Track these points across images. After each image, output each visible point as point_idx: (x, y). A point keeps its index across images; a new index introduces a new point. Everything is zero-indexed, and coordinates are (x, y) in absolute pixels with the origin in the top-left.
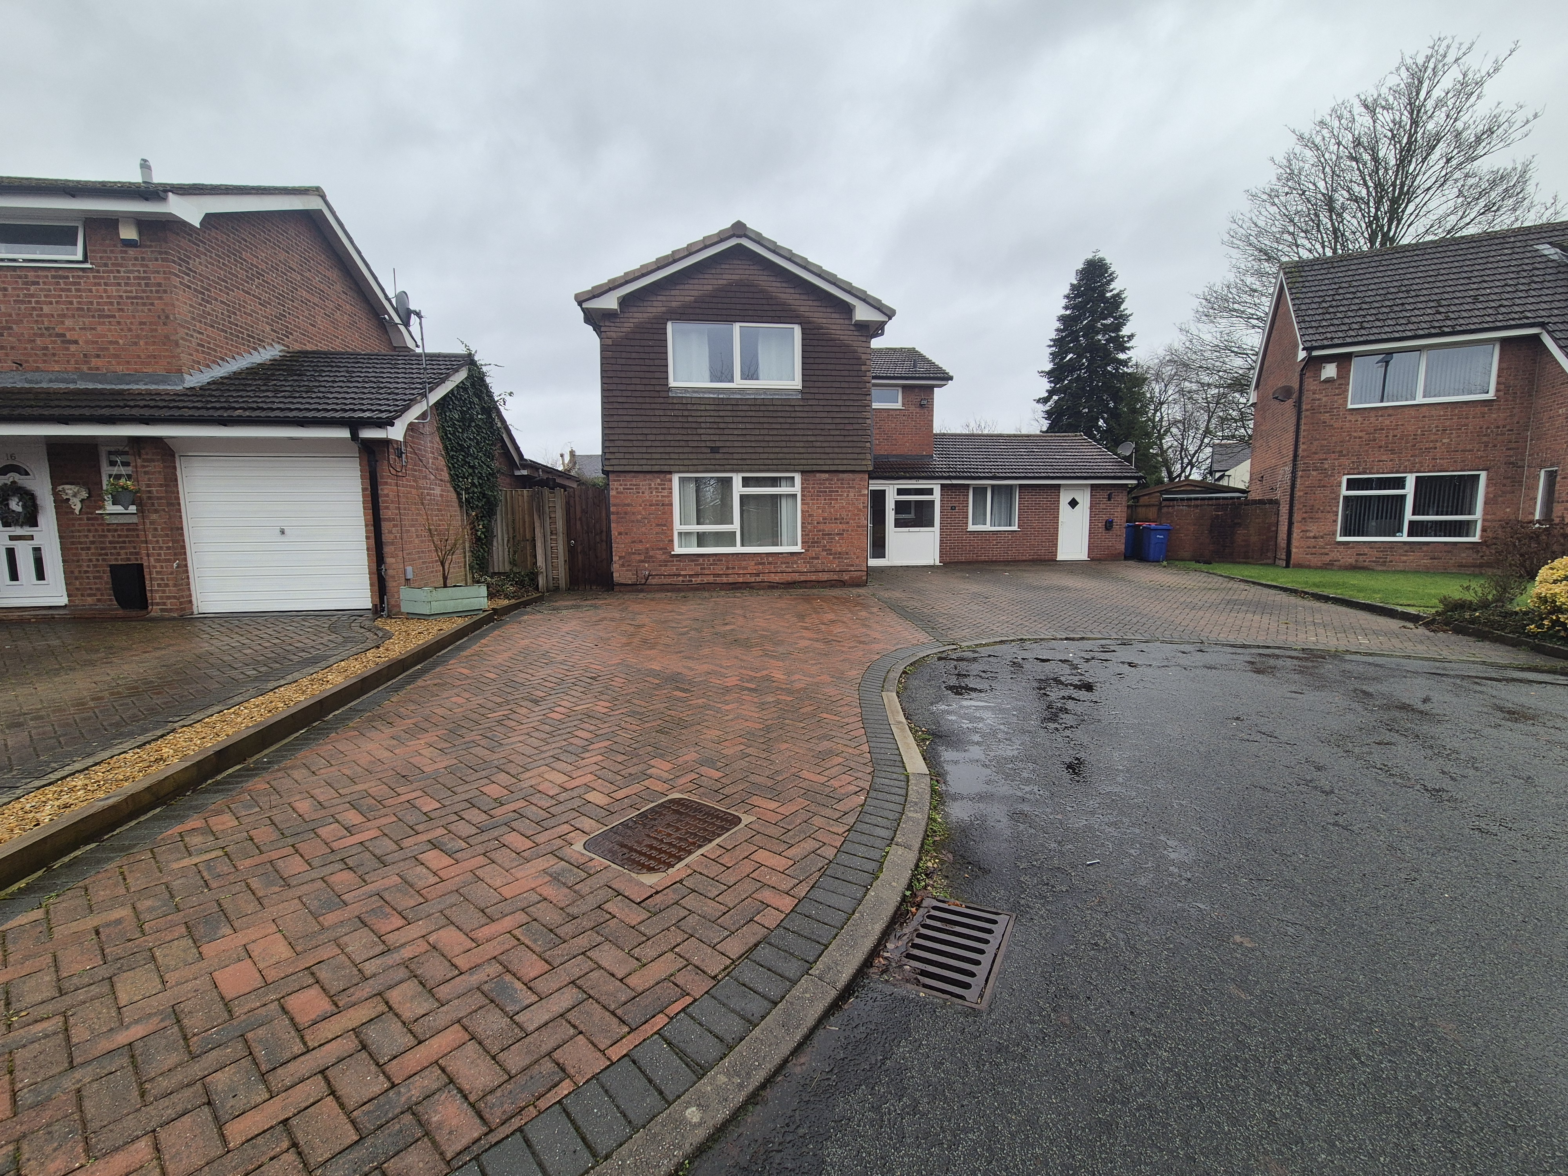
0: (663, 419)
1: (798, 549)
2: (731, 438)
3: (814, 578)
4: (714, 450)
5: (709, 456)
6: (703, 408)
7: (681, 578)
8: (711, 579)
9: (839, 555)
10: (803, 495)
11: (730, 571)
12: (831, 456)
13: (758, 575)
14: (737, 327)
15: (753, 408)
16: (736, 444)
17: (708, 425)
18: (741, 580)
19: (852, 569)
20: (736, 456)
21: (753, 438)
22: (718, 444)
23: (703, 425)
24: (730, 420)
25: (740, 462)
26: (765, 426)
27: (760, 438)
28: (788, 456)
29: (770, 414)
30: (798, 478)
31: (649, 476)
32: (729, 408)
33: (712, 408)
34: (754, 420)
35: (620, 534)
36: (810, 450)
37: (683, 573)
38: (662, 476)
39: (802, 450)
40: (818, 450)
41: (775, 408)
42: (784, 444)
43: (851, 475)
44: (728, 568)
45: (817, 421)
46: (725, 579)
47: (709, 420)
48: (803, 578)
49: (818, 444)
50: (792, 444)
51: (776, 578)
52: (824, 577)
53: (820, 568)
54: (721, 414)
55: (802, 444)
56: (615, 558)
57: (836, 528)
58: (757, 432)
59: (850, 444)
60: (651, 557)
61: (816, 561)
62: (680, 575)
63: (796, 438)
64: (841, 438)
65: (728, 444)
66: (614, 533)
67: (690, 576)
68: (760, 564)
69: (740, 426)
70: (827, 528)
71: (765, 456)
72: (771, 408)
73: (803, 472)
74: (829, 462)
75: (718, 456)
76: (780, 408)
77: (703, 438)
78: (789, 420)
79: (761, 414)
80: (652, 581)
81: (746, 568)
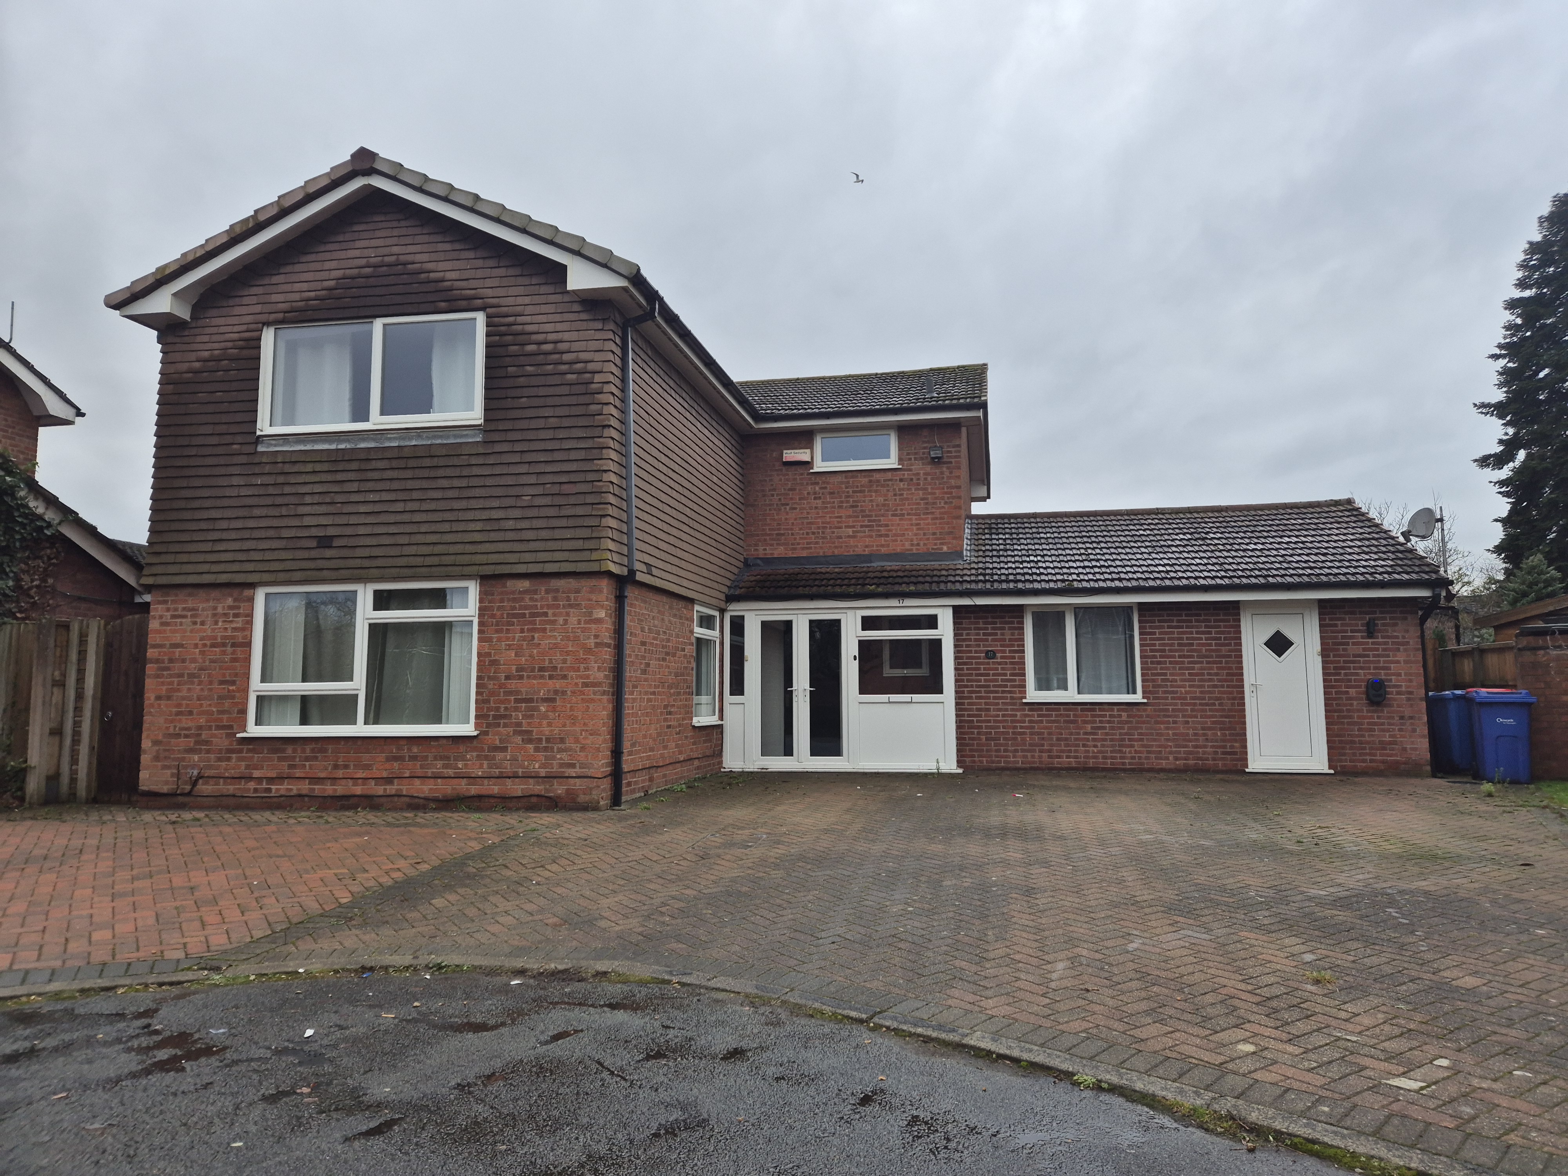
0: (244, 492)
1: (468, 729)
2: (353, 520)
3: (496, 789)
4: (325, 542)
5: (314, 554)
6: (309, 468)
7: (252, 785)
8: (304, 787)
9: (547, 745)
10: (481, 624)
11: (340, 773)
12: (533, 546)
13: (389, 780)
14: (378, 325)
15: (394, 464)
16: (362, 530)
17: (316, 498)
18: (358, 790)
19: (571, 772)
20: (359, 552)
21: (392, 518)
22: (331, 532)
23: (308, 499)
24: (354, 487)
25: (366, 563)
26: (416, 495)
27: (406, 517)
28: (452, 549)
29: (426, 473)
30: (473, 589)
31: (215, 593)
32: (354, 466)
33: (325, 467)
34: (396, 485)
35: (159, 698)
36: (493, 536)
37: (256, 774)
38: (236, 592)
39: (478, 537)
40: (510, 536)
41: (435, 462)
42: (446, 527)
43: (572, 583)
44: (336, 767)
45: (510, 481)
46: (329, 789)
47: (318, 488)
48: (474, 790)
49: (510, 524)
50: (461, 527)
51: (424, 789)
52: (517, 788)
53: (508, 768)
54: (340, 477)
55: (479, 526)
56: (146, 744)
57: (543, 687)
58: (400, 507)
59: (572, 522)
60: (206, 742)
61: (499, 755)
62: (250, 778)
63: (470, 515)
64: (552, 512)
65: (349, 531)
66: (150, 697)
67: (271, 780)
68: (396, 759)
69: (372, 497)
70: (524, 687)
71: (413, 550)
72: (427, 462)
73: (484, 579)
74: (528, 557)
75: (328, 553)
76: (442, 462)
77: (307, 521)
78: (456, 483)
79: (409, 474)
80: (204, 788)
81: (367, 767)
